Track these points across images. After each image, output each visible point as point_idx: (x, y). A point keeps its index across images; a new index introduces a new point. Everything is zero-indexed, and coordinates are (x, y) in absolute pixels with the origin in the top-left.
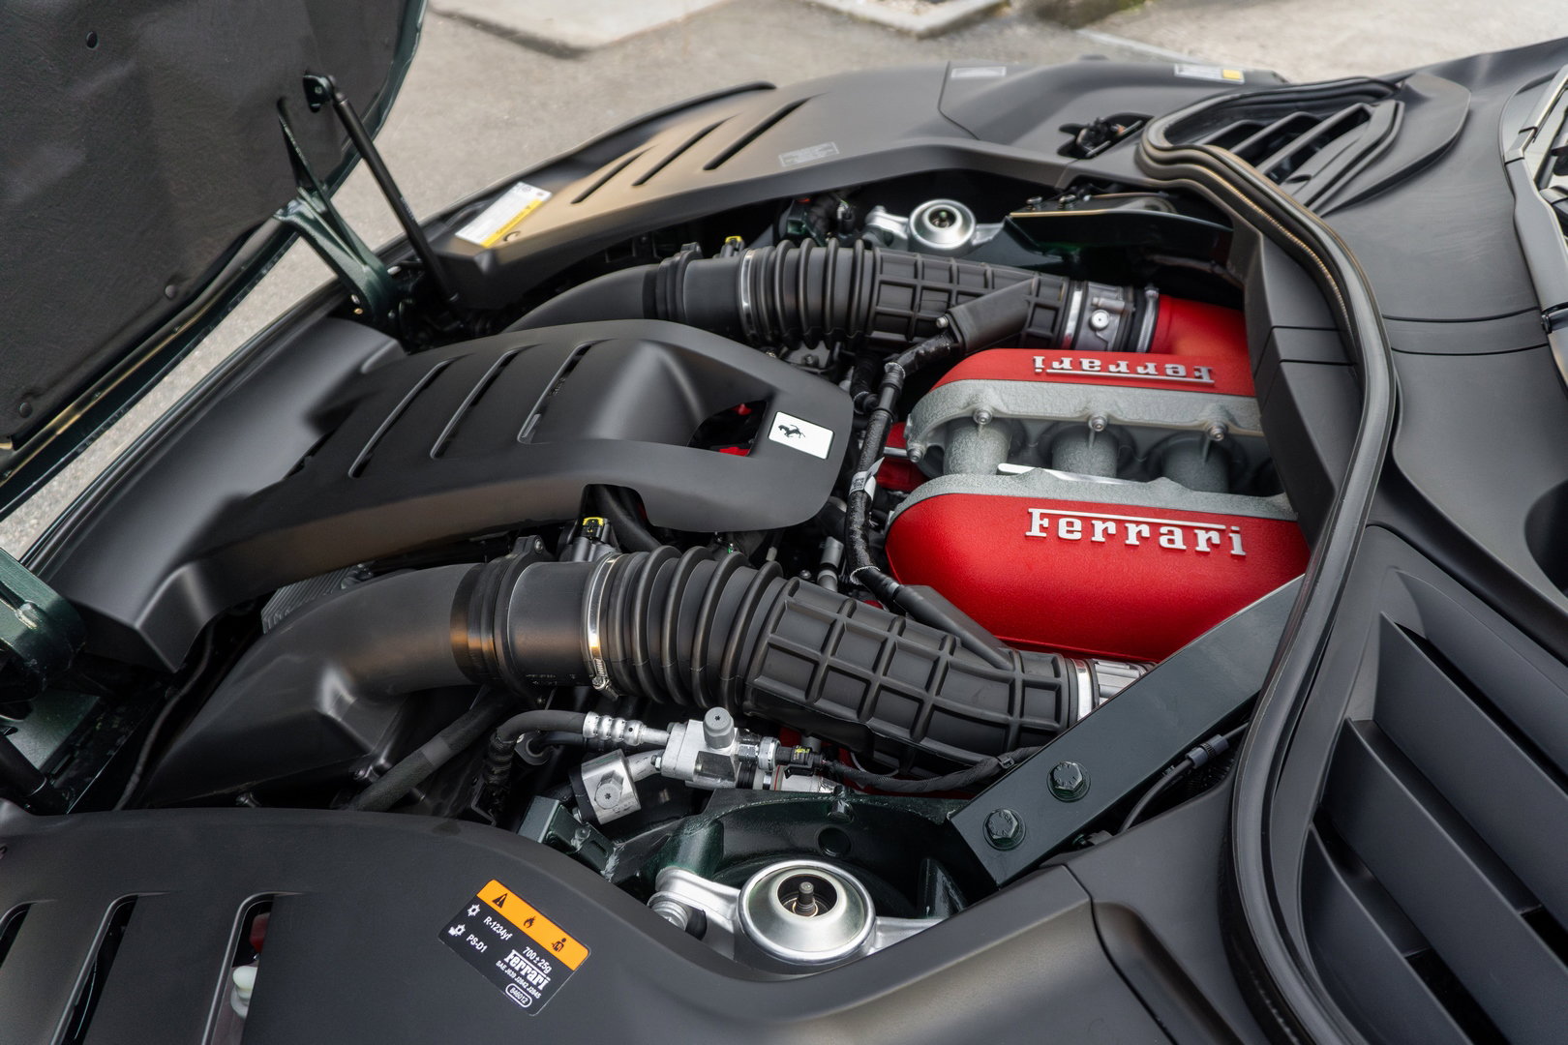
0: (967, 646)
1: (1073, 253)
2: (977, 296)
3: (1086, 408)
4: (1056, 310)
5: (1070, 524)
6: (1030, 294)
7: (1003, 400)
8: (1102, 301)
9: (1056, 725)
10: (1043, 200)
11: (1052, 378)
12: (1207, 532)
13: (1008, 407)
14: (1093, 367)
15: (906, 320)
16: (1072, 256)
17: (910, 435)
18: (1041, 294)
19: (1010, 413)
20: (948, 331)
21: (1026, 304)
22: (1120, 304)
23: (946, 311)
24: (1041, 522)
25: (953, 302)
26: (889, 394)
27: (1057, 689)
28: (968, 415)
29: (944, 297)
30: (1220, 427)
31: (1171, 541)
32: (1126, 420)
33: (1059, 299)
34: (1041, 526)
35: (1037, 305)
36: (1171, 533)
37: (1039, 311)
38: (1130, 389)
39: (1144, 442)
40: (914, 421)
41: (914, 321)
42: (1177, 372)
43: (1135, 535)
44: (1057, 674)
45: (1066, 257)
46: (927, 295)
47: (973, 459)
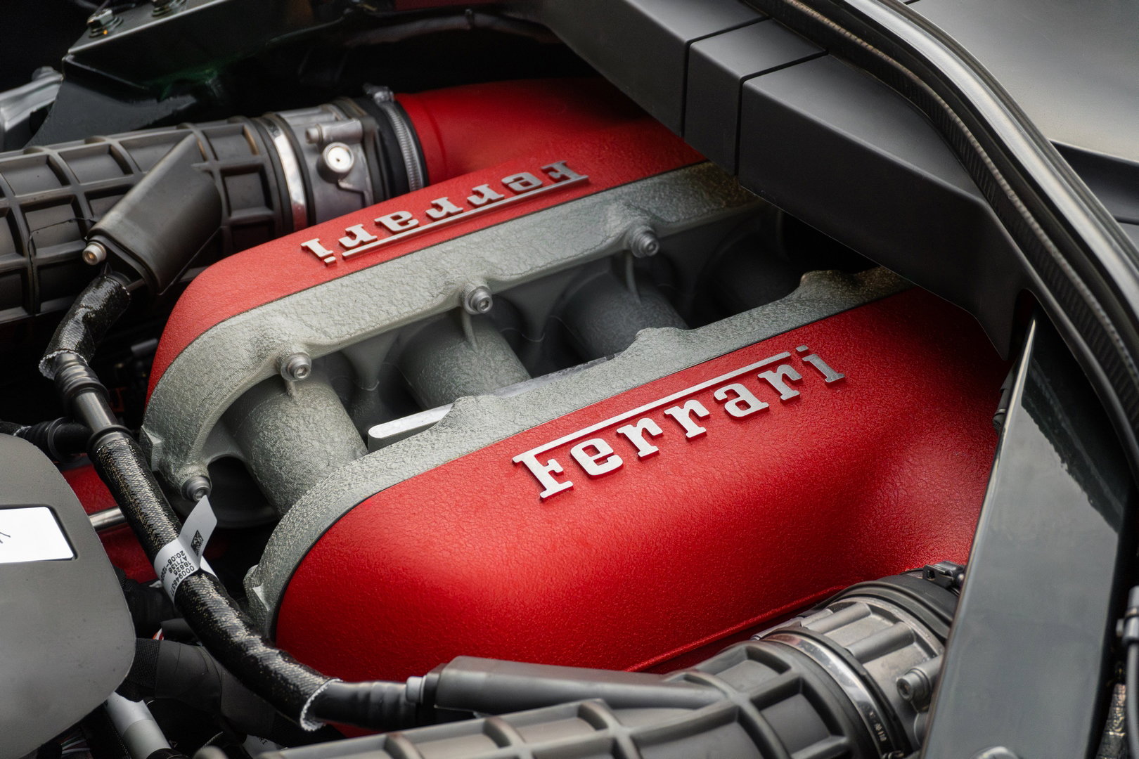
0: (617, 705)
1: (209, 82)
2: (123, 190)
3: (447, 283)
4: (259, 169)
5: (592, 450)
6: (205, 159)
7: (311, 327)
8: (326, 130)
9: (843, 740)
10: (114, 13)
11: (360, 263)
12: (775, 371)
13: (325, 333)
14: (405, 223)
15: (18, 276)
16: (207, 88)
17: (171, 459)
18: (219, 154)
19: (336, 341)
20: (114, 263)
21: (208, 177)
22: (354, 126)
23: (86, 232)
24: (549, 468)
25: (87, 215)
26: (93, 403)
27: (799, 687)
28: (269, 373)
29: (66, 212)
30: (647, 233)
31: (743, 405)
32: (516, 277)
33: (254, 152)
34: (553, 473)
35: (227, 173)
36: (731, 394)
37: (233, 182)
38: (489, 231)
39: (539, 308)
40: (162, 431)
41: (33, 273)
42: (527, 184)
43: (690, 421)
44: (780, 667)
45: (198, 90)
46: (36, 219)
47: (316, 444)
